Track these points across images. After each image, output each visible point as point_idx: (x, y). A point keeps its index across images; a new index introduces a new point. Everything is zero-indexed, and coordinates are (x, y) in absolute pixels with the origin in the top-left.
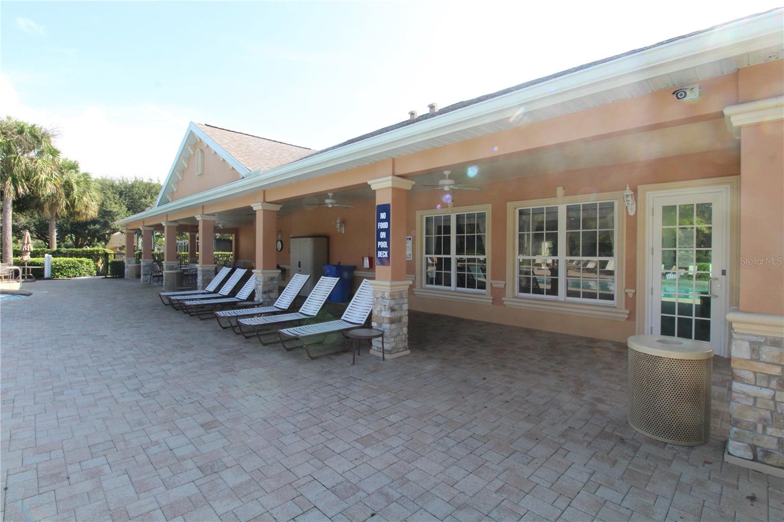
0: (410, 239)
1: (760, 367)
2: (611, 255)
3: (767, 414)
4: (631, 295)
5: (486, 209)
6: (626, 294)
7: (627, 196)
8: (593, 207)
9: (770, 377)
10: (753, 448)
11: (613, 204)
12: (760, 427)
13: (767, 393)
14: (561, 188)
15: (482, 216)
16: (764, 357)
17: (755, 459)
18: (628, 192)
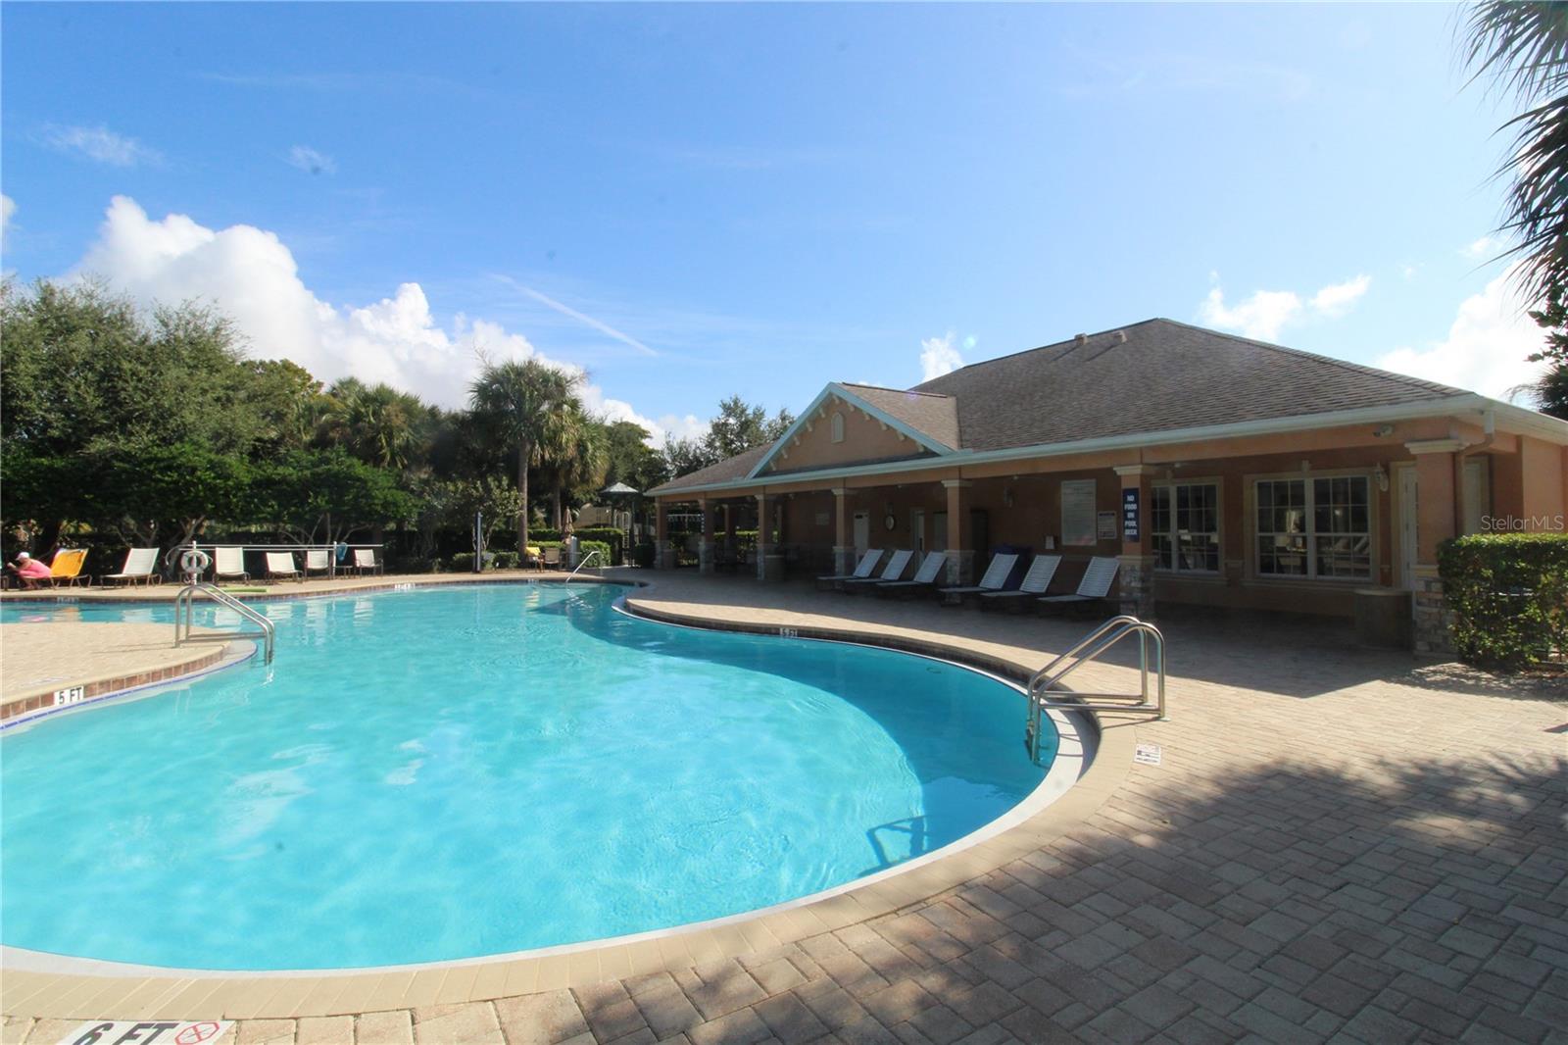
0: (1113, 514)
1: (1431, 595)
2: (1365, 530)
3: (1436, 623)
4: (1386, 571)
5: (1217, 482)
6: (1382, 569)
7: (1378, 473)
8: (1345, 481)
9: (1437, 601)
10: (1430, 644)
11: (1365, 479)
12: (1433, 631)
13: (1435, 610)
14: (1307, 462)
15: (1211, 489)
16: (1434, 590)
17: (1431, 650)
18: (1379, 468)
